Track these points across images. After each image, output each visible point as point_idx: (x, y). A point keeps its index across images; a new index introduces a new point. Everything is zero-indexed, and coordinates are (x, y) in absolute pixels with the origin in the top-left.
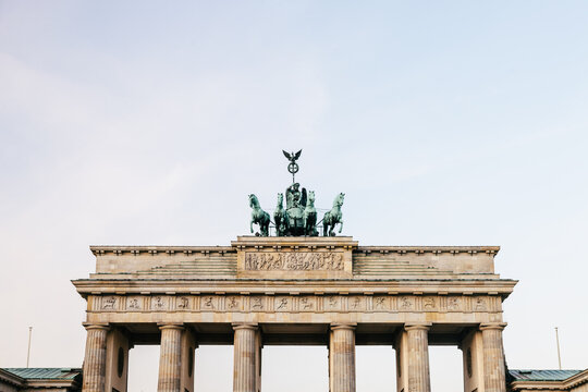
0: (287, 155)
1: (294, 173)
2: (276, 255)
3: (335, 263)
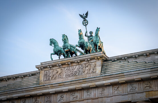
1: (86, 25)
3: (91, 69)
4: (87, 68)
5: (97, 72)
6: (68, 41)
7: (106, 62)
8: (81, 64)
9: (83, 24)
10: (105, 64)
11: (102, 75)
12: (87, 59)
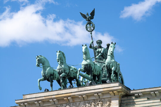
6: (65, 60)
7: (126, 98)
8: (88, 99)
9: (87, 30)
10: (125, 102)
12: (98, 94)
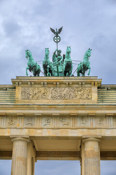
0: (53, 30)
1: (57, 42)
2: (42, 90)
3: (85, 95)
4: (79, 93)
5: (93, 99)
8: (73, 86)
9: (54, 41)
10: (100, 92)
11: (99, 104)
12: (82, 83)
